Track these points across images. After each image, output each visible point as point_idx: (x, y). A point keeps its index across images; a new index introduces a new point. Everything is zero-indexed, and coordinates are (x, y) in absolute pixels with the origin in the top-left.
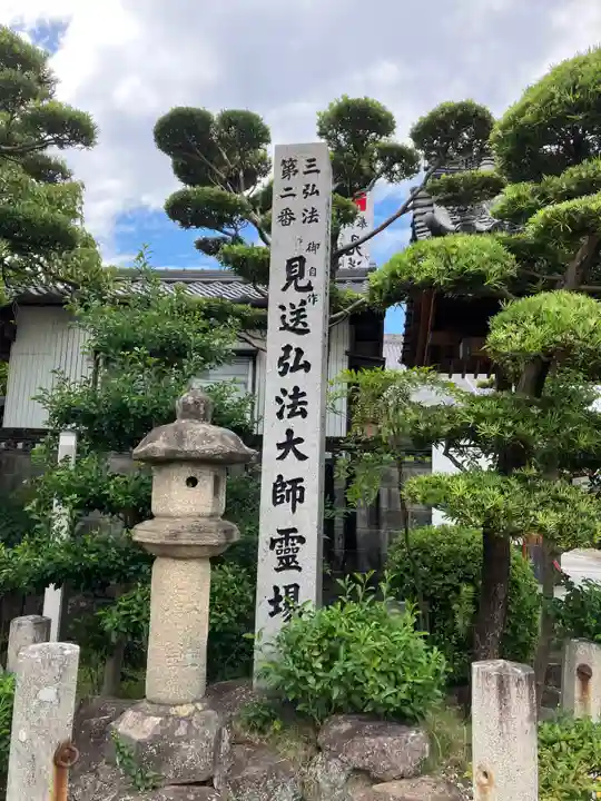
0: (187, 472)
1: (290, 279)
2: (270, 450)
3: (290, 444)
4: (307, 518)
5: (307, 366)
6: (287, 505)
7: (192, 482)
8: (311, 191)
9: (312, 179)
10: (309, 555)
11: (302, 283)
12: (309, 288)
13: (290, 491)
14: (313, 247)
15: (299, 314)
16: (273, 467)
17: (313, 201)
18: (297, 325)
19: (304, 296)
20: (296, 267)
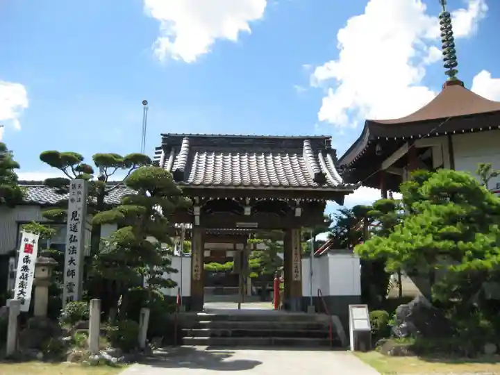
0: (42, 268)
1: (73, 217)
2: (67, 262)
3: (72, 261)
4: (76, 280)
5: (77, 241)
6: (71, 277)
7: (43, 270)
8: (79, 193)
9: (79, 190)
10: (75, 289)
11: (76, 218)
12: (77, 220)
13: (71, 273)
14: (79, 209)
15: (75, 226)
16: (67, 267)
17: (80, 196)
18: (74, 229)
19: (77, 222)
20: (75, 214)
